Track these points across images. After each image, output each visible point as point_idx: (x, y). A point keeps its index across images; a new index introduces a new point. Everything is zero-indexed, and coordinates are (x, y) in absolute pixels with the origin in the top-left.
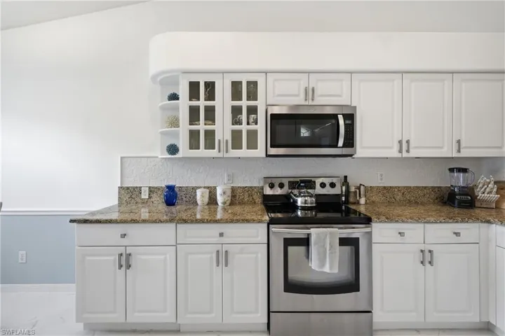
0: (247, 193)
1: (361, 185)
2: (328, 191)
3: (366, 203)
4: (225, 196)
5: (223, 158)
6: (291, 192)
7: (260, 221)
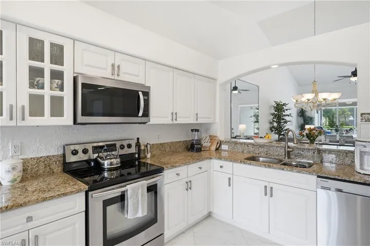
0: (43, 164)
1: (147, 144)
2: (126, 151)
3: (151, 157)
4: (15, 173)
5: (16, 126)
6: (98, 157)
7: (79, 191)
